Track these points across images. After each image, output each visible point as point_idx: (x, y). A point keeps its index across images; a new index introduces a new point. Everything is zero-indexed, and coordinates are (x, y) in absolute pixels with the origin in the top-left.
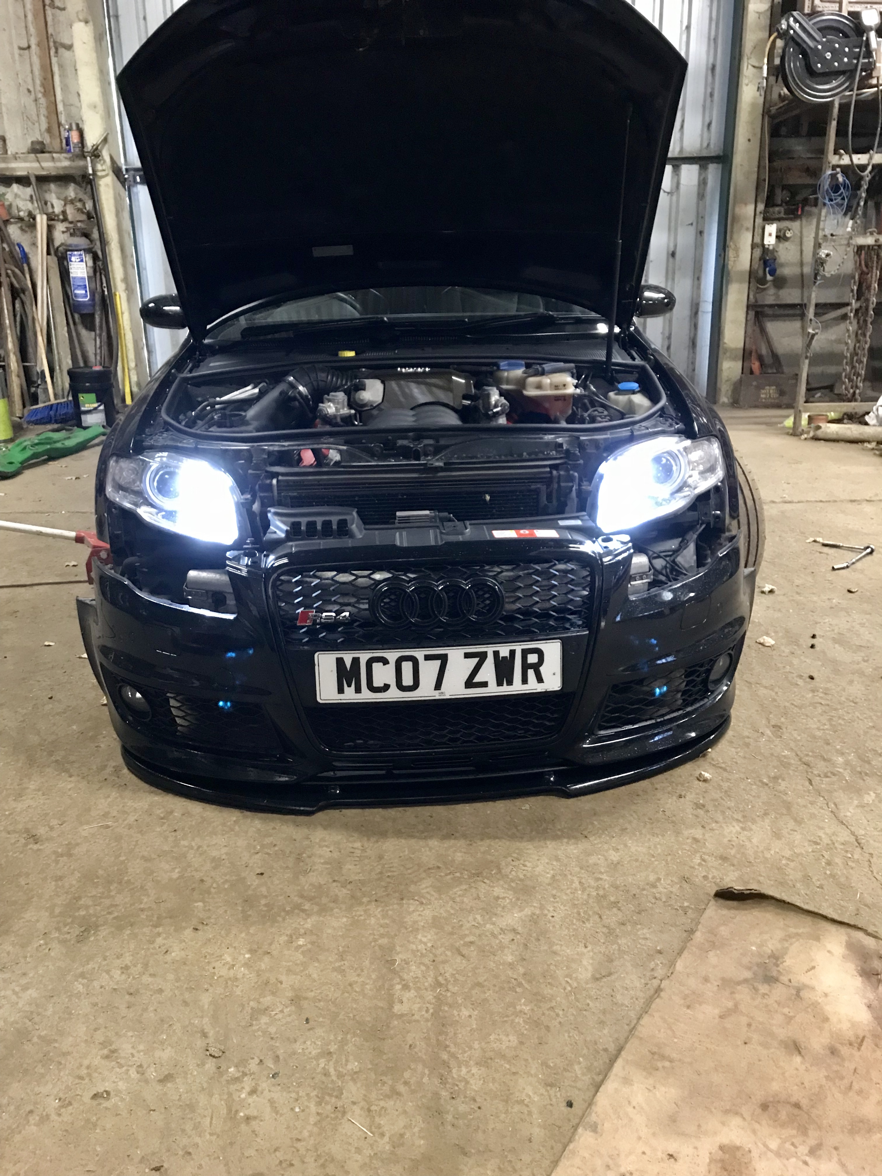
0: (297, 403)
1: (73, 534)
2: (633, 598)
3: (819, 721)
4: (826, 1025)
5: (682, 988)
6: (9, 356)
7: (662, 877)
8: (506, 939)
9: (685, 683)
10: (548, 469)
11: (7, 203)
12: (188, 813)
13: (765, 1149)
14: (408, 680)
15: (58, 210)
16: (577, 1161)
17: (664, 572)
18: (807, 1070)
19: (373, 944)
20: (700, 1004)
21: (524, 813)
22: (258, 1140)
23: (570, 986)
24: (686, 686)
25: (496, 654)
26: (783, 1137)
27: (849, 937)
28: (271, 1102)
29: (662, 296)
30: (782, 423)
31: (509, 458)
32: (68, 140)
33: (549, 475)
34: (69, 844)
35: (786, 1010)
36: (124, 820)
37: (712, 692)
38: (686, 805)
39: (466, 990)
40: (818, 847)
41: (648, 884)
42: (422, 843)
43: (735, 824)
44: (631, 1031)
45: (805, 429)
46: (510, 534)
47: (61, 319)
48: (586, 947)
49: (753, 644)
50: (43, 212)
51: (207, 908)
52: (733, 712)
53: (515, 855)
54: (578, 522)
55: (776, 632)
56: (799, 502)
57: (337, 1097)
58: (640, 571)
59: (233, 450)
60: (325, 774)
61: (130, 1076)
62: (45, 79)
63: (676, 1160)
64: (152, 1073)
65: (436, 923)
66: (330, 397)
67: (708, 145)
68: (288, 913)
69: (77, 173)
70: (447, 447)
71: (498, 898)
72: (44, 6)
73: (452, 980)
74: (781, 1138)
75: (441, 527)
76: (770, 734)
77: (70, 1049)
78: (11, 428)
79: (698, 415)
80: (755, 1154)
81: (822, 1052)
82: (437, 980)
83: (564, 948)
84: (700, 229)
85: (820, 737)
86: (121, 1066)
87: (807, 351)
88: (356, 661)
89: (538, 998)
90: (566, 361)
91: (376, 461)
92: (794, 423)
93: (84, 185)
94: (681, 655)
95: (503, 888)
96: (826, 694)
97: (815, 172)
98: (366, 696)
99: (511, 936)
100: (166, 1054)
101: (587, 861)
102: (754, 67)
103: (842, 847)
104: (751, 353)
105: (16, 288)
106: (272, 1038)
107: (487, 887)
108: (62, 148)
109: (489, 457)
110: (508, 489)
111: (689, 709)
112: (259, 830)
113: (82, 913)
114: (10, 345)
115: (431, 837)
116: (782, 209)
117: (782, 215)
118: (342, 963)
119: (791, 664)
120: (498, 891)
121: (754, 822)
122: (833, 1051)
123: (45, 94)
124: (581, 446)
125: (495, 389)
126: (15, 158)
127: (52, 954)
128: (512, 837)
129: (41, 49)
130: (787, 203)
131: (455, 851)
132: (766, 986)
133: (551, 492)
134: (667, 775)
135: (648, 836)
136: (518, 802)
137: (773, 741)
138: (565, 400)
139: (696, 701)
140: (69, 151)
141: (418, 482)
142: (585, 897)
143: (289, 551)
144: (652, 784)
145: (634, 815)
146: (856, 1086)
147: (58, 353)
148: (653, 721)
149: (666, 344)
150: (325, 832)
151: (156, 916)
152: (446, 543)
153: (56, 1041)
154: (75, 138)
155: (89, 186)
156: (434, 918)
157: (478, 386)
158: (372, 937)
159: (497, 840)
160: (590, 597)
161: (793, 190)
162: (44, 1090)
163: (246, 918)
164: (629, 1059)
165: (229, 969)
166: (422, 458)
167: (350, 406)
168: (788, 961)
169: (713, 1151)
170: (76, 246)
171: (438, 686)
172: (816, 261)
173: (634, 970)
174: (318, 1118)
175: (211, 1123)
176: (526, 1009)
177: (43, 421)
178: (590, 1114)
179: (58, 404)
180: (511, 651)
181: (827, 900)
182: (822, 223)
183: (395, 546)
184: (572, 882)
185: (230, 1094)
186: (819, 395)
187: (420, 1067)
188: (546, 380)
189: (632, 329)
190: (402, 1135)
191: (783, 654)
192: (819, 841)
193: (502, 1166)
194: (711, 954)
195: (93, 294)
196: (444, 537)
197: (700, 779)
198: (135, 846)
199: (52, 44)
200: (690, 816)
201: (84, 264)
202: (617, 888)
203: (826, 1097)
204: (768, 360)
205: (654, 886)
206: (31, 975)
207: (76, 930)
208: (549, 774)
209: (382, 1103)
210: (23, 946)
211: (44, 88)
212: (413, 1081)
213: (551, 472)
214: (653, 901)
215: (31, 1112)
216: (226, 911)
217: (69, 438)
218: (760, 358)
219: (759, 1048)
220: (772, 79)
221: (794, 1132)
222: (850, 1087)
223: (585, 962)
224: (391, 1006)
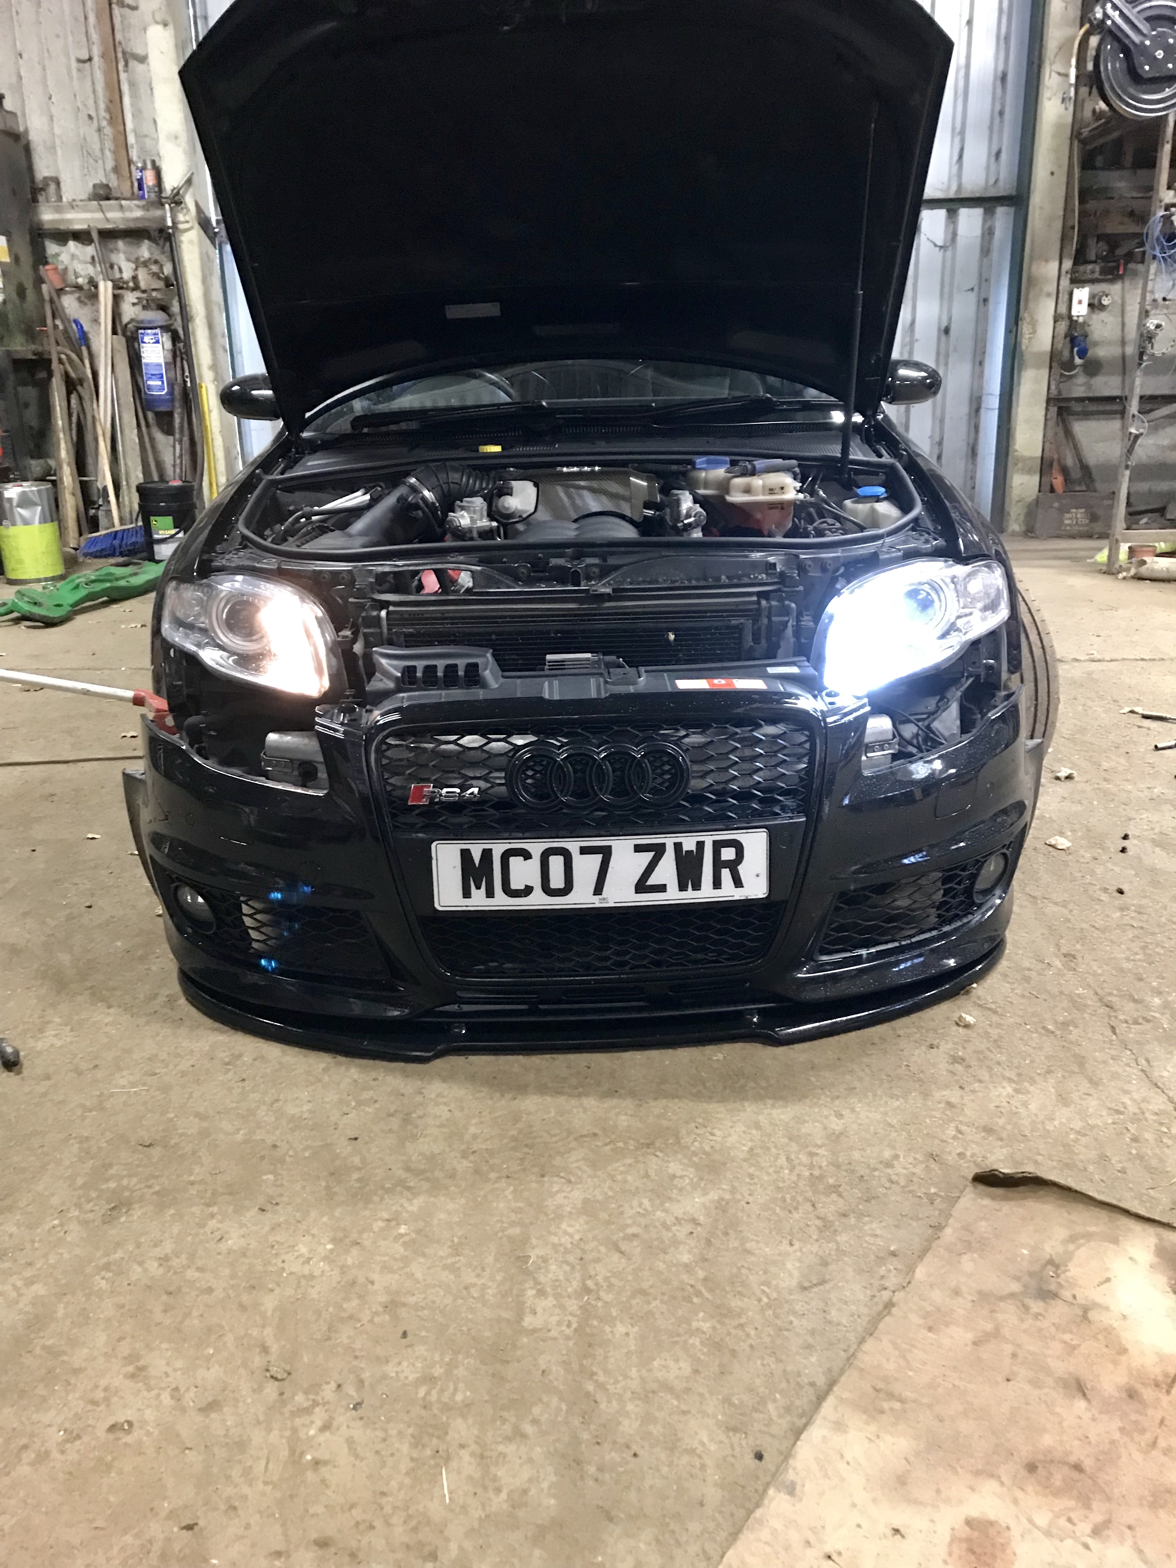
0: (420, 513)
1: (130, 694)
2: (867, 773)
3: (1128, 949)
4: (1123, 1358)
5: (923, 1303)
6: (61, 468)
7: (901, 1154)
8: (681, 1232)
9: (942, 892)
10: (755, 598)
11: (61, 267)
12: (262, 1057)
13: (1029, 1526)
14: (557, 880)
15: (127, 275)
16: (765, 1534)
17: (915, 742)
18: (1094, 1419)
19: (500, 1234)
20: (947, 1325)
21: (715, 1065)
22: (329, 1492)
23: (768, 1297)
24: (944, 896)
25: (678, 846)
26: (1056, 1509)
27: (1161, 1239)
28: (350, 1442)
29: (924, 374)
30: (1093, 557)
31: (702, 583)
32: (140, 182)
33: (756, 606)
34: (101, 1094)
35: (1067, 1337)
36: (176, 1066)
37: (980, 906)
38: (940, 1058)
39: (624, 1299)
40: (1122, 1117)
41: (881, 1162)
42: (574, 1102)
43: (1005, 1084)
44: (848, 1359)
45: (1124, 566)
46: (701, 684)
47: (129, 419)
48: (791, 1245)
49: (1040, 845)
50: (107, 278)
51: (279, 1183)
52: (1009, 935)
53: (700, 1120)
54: (794, 670)
55: (1073, 831)
56: (1111, 661)
57: (439, 1437)
58: (880, 738)
59: (330, 572)
60: (447, 1008)
61: (161, 1402)
62: (111, 101)
63: (903, 1536)
64: (189, 1397)
65: (588, 1209)
66: (464, 504)
67: (996, 181)
68: (388, 1191)
69: (153, 226)
70: (616, 568)
71: (674, 1177)
72: (110, 5)
73: (605, 1285)
74: (1053, 1511)
75: (606, 675)
76: (1060, 965)
77: (84, 1365)
78: (61, 561)
79: (967, 531)
80: (1015, 1532)
81: (1116, 1394)
82: (584, 1284)
83: (761, 1245)
84: (983, 296)
85: (1130, 970)
86: (149, 1389)
87: (1128, 458)
88: (487, 855)
89: (722, 1312)
90: (784, 458)
91: (519, 586)
92: (1109, 557)
93: (161, 242)
94: (936, 852)
95: (681, 1163)
96: (1139, 913)
97: (1142, 218)
98: (501, 901)
99: (688, 1228)
100: (213, 1374)
101: (799, 1130)
102: (1059, 74)
103: (1155, 1118)
104: (1051, 465)
105: (72, 379)
106: (356, 1357)
107: (659, 1162)
108: (133, 193)
109: (673, 582)
110: (699, 625)
111: (946, 929)
112: (355, 1081)
113: (112, 1185)
114: (63, 454)
115: (587, 1095)
116: (1097, 268)
117: (1097, 275)
118: (457, 1258)
119: (1092, 873)
120: (674, 1167)
121: (1033, 1082)
122: (1132, 1394)
123: (112, 121)
124: (801, 568)
125: (687, 493)
126: (72, 206)
127: (69, 1239)
128: (698, 1096)
129: (106, 62)
130: (1104, 259)
131: (618, 1114)
132: (1041, 1304)
133: (759, 629)
134: (914, 1017)
135: (884, 1099)
136: (709, 1050)
137: (1064, 975)
138: (782, 508)
139: (957, 917)
140: (142, 197)
141: (576, 615)
142: (794, 1178)
143: (399, 705)
144: (894, 1029)
145: (867, 1069)
146: (1162, 1443)
147: (126, 464)
148: (896, 944)
149: (936, 451)
150: (444, 1085)
151: (210, 1192)
152: (612, 696)
153: (64, 1353)
154: (149, 179)
155: (168, 244)
156: (586, 1201)
157: (665, 490)
158: (499, 1225)
159: (676, 1100)
160: (809, 770)
161: (1113, 241)
162: (46, 1418)
163: (330, 1195)
164: (844, 1396)
165: (304, 1263)
166: (583, 583)
167: (491, 516)
168: (1073, 1271)
169: (956, 1527)
170: (150, 322)
171: (598, 890)
172: (1142, 335)
173: (857, 1277)
174: (412, 1465)
175: (266, 1467)
176: (706, 1326)
177: (104, 553)
178: (786, 1469)
179: (124, 530)
180: (698, 843)
181: (1131, 1189)
182: (1150, 284)
183: (542, 699)
184: (777, 1157)
185: (295, 1430)
186: (1144, 520)
187: (555, 1401)
188: (757, 482)
189: (880, 417)
190: (525, 1492)
191: (1082, 860)
192: (1122, 1109)
193: (661, 1538)
194: (965, 1258)
195: (171, 385)
196: (609, 686)
197: (961, 1023)
198: (188, 1099)
199: (120, 55)
200: (945, 1073)
201: (160, 346)
202: (838, 1167)
203: (1119, 1457)
204: (1076, 474)
205: (889, 1165)
206: (38, 1266)
207: (103, 1207)
208: (751, 1013)
209: (501, 1448)
210: (30, 1227)
211: (110, 113)
212: (544, 1418)
213: (759, 603)
214: (888, 1185)
215: (25, 1447)
216: (304, 1188)
217: (136, 574)
218: (1065, 471)
219: (1027, 1387)
220: (1084, 90)
221: (1072, 1503)
222: (1154, 1444)
223: (789, 1265)
224: (520, 1317)
